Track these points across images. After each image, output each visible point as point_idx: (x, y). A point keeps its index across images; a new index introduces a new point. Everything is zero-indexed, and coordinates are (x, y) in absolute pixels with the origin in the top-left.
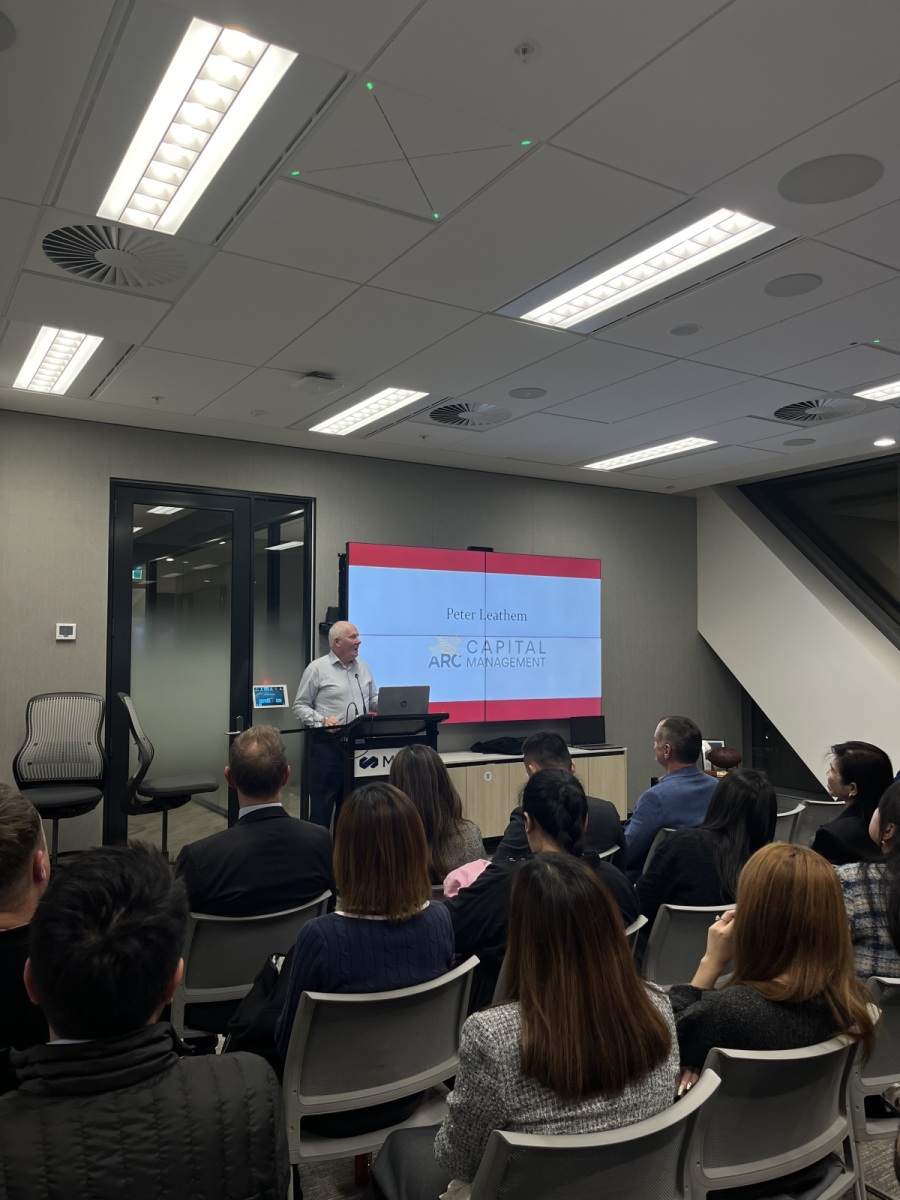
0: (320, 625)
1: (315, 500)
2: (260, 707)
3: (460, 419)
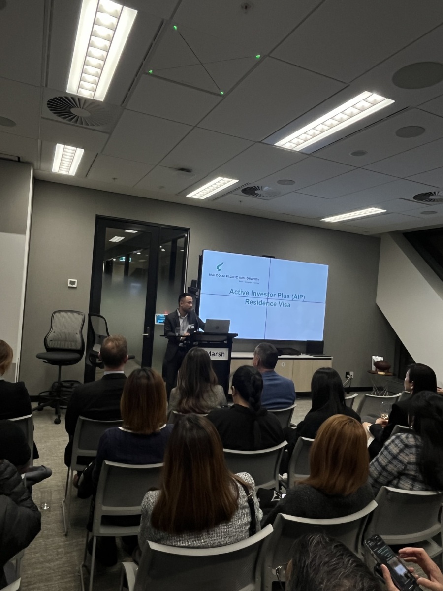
0: (188, 288)
1: (190, 229)
2: (158, 323)
3: (256, 194)
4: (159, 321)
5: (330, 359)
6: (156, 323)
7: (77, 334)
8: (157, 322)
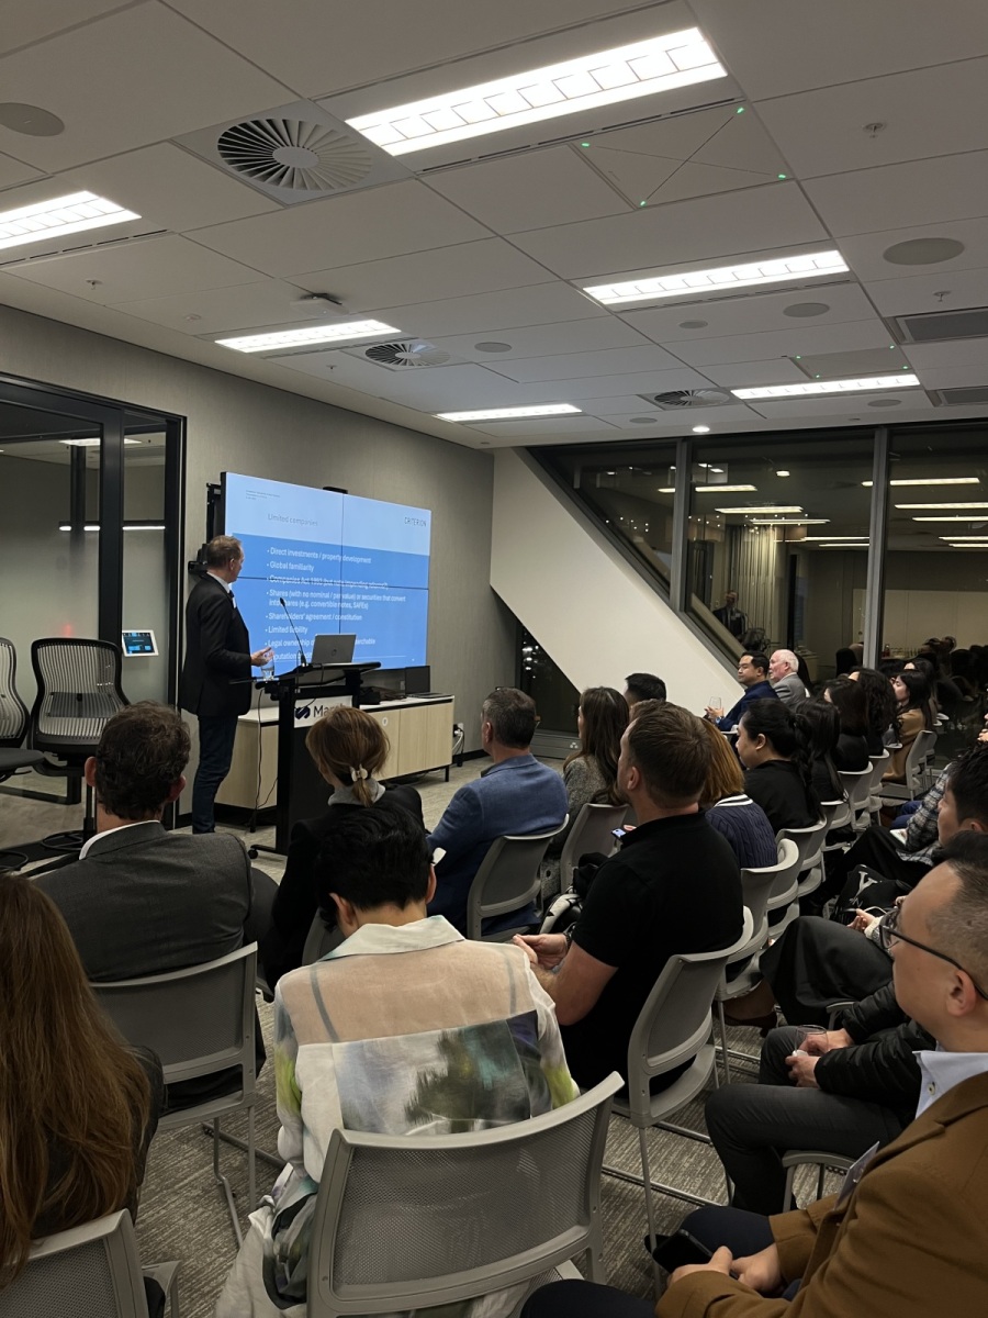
0: (191, 565)
1: (185, 418)
2: (131, 655)
3: (397, 359)
4: (131, 648)
5: (450, 701)
6: (126, 654)
7: (3, 696)
8: (128, 651)
